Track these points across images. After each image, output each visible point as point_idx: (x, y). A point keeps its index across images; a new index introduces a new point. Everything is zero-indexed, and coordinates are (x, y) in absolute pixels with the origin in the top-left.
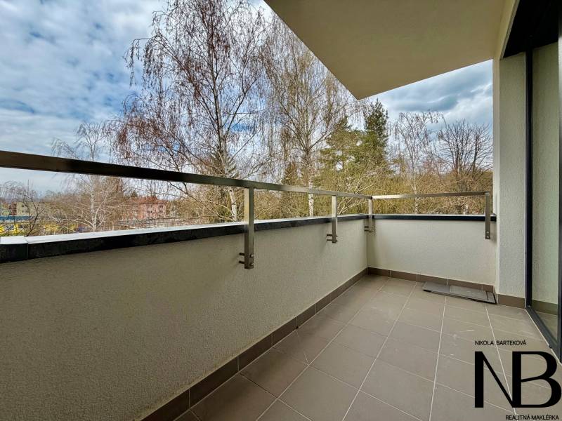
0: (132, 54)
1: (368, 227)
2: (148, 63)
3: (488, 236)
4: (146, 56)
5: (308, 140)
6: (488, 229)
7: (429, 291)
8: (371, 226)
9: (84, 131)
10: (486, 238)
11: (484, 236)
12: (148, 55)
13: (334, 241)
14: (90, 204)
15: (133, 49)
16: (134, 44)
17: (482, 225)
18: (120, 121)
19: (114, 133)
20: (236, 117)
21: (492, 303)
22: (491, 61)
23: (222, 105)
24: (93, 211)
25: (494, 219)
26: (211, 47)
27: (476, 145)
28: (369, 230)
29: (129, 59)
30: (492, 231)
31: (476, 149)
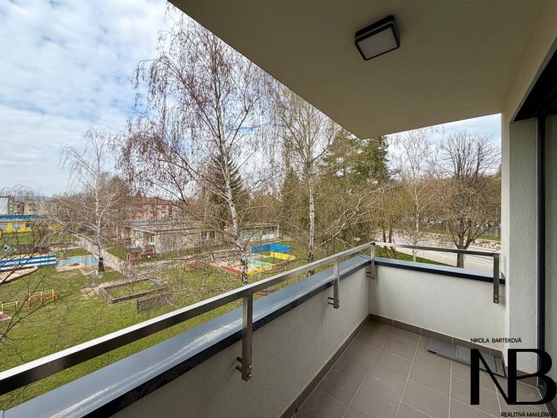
0: (138, 75)
1: (370, 273)
2: (153, 84)
3: (496, 300)
4: (151, 77)
5: (309, 153)
6: (496, 292)
7: (434, 353)
8: (373, 272)
9: (91, 136)
10: (494, 302)
11: (493, 300)
12: (154, 77)
13: (336, 306)
14: (95, 208)
15: (138, 70)
16: (140, 66)
17: (491, 286)
18: (124, 136)
19: (119, 149)
20: (238, 133)
21: (501, 376)
22: (500, 115)
23: (225, 122)
24: (97, 214)
25: (503, 282)
26: (214, 71)
27: (479, 155)
28: (372, 277)
29: (135, 81)
30: (500, 293)
31: (478, 159)
